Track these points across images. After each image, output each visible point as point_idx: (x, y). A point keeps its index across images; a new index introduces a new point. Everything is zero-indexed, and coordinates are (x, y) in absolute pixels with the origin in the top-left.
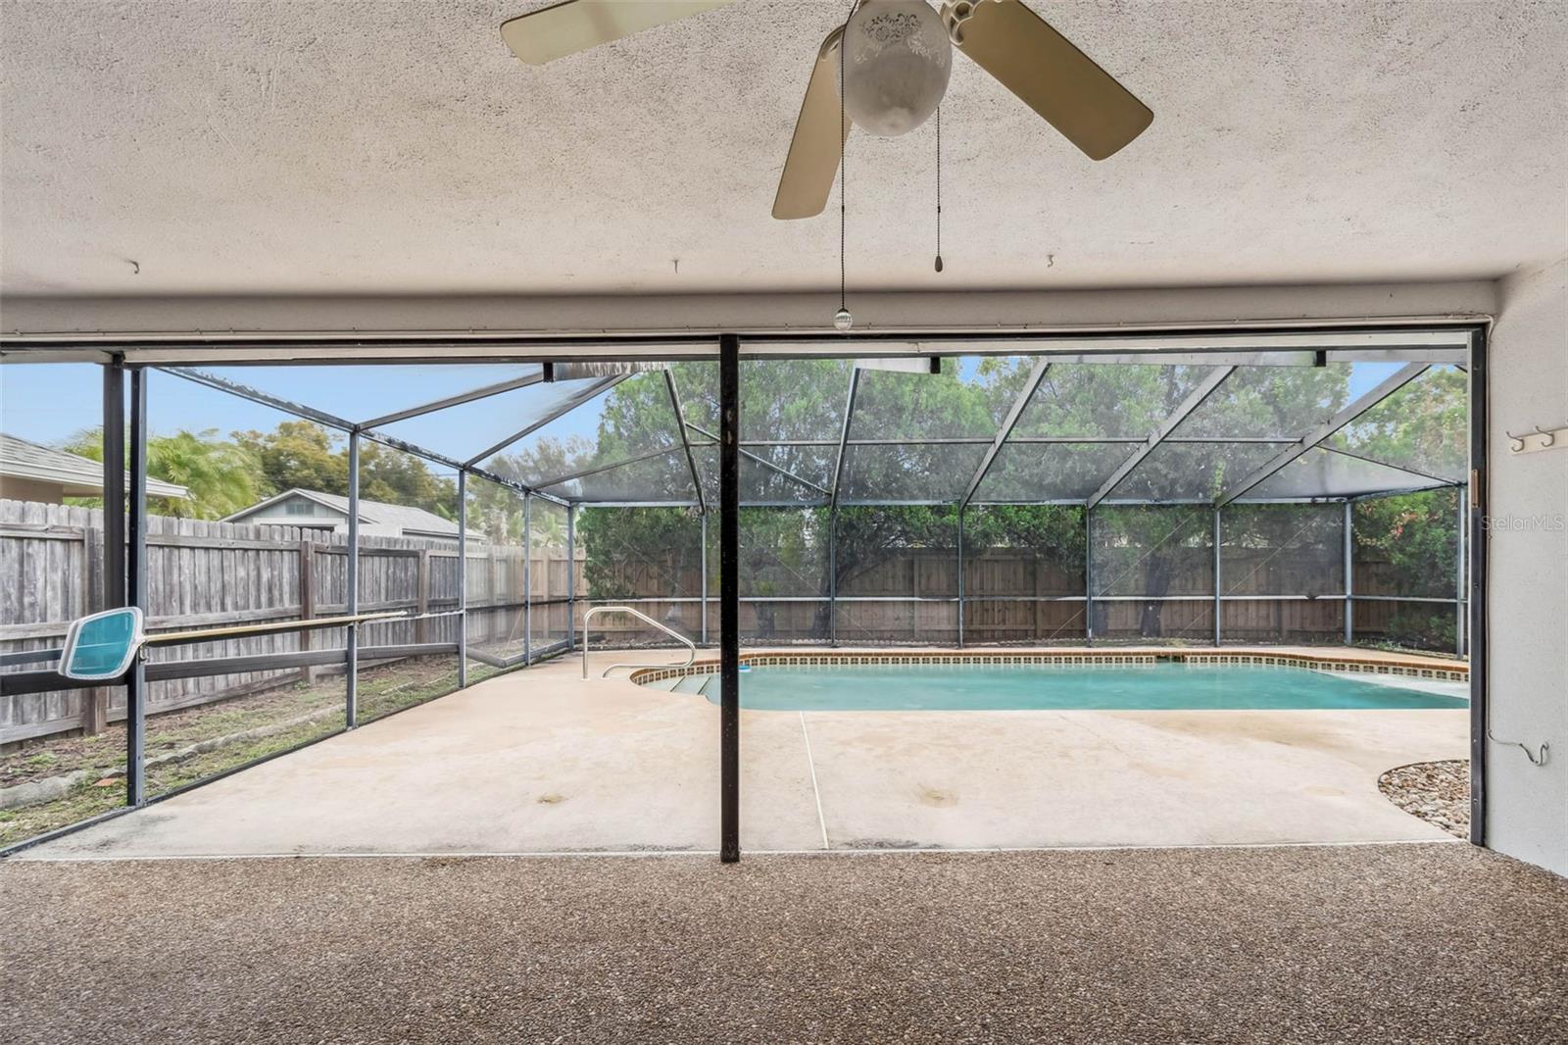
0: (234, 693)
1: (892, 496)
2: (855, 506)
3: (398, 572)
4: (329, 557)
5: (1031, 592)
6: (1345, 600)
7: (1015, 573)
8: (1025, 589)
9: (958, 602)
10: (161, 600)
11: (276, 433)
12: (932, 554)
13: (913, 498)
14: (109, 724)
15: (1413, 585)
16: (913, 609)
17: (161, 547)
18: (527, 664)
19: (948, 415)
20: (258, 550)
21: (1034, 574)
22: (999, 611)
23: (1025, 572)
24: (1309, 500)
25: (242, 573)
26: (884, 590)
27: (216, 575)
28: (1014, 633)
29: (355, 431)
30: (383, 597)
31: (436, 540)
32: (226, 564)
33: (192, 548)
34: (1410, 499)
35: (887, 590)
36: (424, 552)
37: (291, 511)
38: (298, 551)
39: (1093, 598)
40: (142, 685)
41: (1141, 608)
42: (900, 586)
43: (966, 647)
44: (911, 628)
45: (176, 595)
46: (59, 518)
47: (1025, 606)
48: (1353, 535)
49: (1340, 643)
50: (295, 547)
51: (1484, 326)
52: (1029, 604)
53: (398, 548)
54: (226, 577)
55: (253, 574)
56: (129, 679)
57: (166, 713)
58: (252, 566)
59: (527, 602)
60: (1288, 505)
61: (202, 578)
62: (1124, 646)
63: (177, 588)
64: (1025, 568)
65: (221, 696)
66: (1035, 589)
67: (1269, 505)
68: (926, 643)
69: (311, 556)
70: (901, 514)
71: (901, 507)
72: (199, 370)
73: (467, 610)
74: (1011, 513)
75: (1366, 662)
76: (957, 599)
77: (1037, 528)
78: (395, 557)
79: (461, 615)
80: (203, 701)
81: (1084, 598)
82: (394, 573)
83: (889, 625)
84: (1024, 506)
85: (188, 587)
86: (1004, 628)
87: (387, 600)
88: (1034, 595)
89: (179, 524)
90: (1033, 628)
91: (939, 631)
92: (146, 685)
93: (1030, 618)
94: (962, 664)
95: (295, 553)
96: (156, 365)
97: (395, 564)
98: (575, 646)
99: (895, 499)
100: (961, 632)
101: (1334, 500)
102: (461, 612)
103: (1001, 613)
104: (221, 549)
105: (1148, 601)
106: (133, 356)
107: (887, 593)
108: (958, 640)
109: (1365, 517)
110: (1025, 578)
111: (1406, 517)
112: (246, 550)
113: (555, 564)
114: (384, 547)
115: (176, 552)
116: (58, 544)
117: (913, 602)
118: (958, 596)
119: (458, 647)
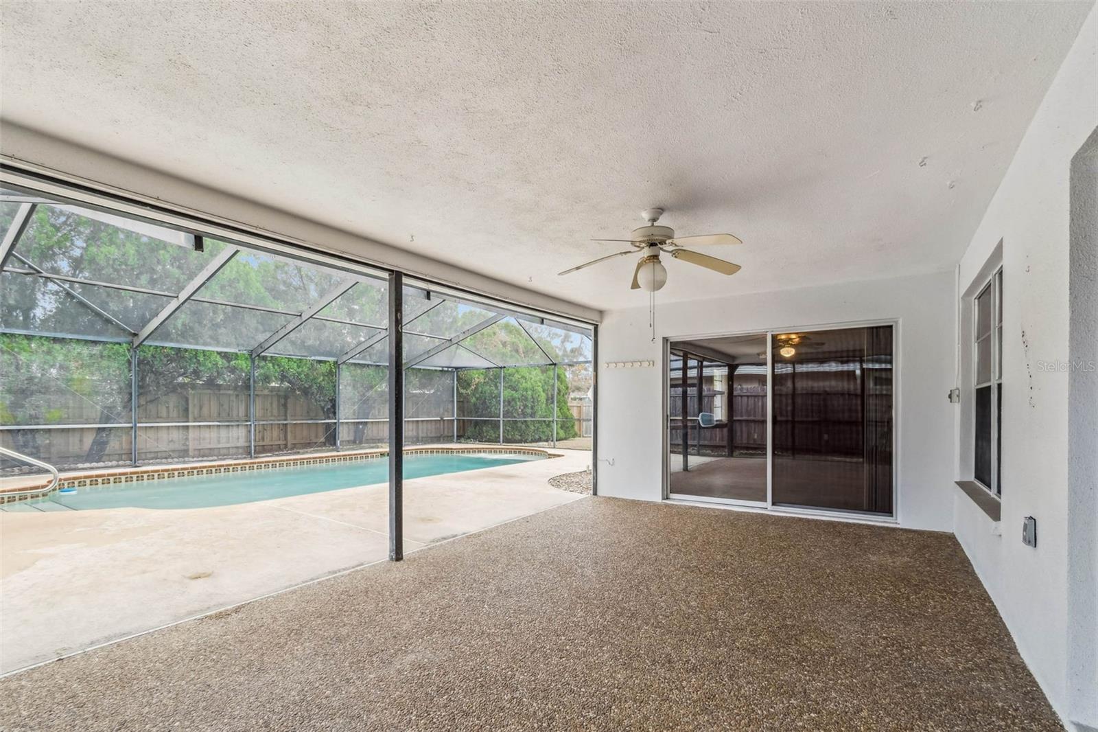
1: (188, 341)
2: (151, 346)
5: (283, 418)
6: (454, 420)
7: (271, 404)
8: (279, 416)
9: (251, 425)
12: (204, 389)
13: (205, 344)
15: (477, 412)
16: (188, 432)
19: (241, 285)
21: (285, 405)
22: (259, 432)
23: (278, 405)
24: (441, 369)
26: (158, 417)
28: (271, 447)
34: (478, 372)
35: (161, 417)
39: (340, 421)
41: (352, 427)
42: (174, 414)
43: (256, 458)
44: (185, 448)
47: (279, 428)
48: (457, 388)
49: (451, 441)
51: (597, 325)
52: (281, 426)
60: (432, 370)
62: (357, 450)
64: (278, 401)
66: (286, 416)
67: (424, 370)
68: (216, 458)
70: (196, 356)
71: (196, 350)
74: (284, 362)
75: (462, 449)
76: (249, 423)
77: (300, 374)
81: (335, 421)
83: (163, 447)
84: (292, 359)
86: (264, 444)
88: (286, 420)
90: (284, 442)
91: (210, 449)
93: (282, 436)
94: (263, 469)
99: (190, 343)
100: (253, 448)
101: (450, 369)
103: (261, 433)
105: (359, 422)
107: (161, 420)
108: (250, 453)
109: (461, 379)
110: (278, 409)
111: (477, 380)
117: (188, 426)
118: (250, 421)
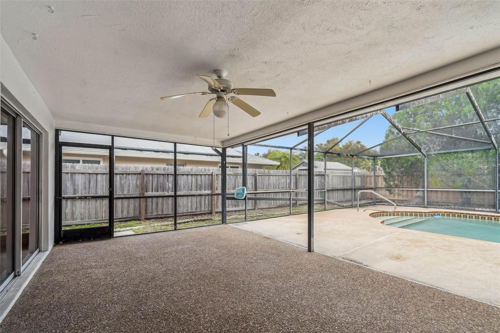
0: (280, 206)
3: (322, 180)
4: (303, 177)
10: (267, 186)
11: (326, 143)
14: (259, 209)
17: (267, 176)
18: (352, 207)
20: (286, 176)
25: (283, 181)
27: (277, 181)
29: (291, 149)
30: (318, 187)
31: (334, 171)
32: (279, 179)
33: (273, 176)
36: (330, 174)
37: (303, 166)
38: (295, 175)
40: (247, 201)
45: (270, 185)
46: (251, 171)
50: (295, 174)
53: (322, 174)
54: (280, 182)
55: (285, 181)
56: (245, 199)
57: (268, 208)
58: (285, 179)
59: (352, 189)
61: (275, 182)
63: (270, 184)
65: (278, 206)
69: (298, 176)
72: (256, 144)
73: (327, 190)
78: (321, 176)
79: (325, 191)
80: (275, 207)
82: (321, 180)
85: (272, 184)
87: (319, 187)
89: (271, 171)
92: (248, 200)
95: (295, 176)
96: (249, 145)
97: (321, 178)
98: (376, 203)
102: (325, 190)
104: (278, 176)
106: (245, 144)
112: (284, 176)
113: (377, 177)
114: (318, 174)
115: (270, 176)
116: (251, 176)
119: (324, 200)
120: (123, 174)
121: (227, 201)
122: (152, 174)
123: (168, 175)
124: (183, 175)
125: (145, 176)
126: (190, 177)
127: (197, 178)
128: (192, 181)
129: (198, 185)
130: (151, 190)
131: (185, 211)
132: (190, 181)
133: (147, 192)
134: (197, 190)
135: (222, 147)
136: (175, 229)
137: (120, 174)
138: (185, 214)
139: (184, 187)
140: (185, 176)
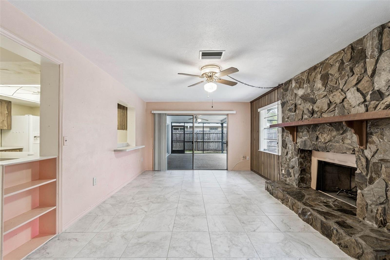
120: (190, 134)
121: (224, 144)
122: (200, 133)
123: (205, 133)
124: (211, 133)
125: (197, 134)
126: (214, 134)
127: (217, 135)
128: (215, 136)
129: (218, 138)
130: (199, 140)
131: (212, 148)
132: (214, 136)
133: (198, 140)
134: (217, 140)
135: (221, 123)
136: (203, 153)
137: (189, 133)
138: (212, 150)
139: (212, 138)
140: (212, 134)
